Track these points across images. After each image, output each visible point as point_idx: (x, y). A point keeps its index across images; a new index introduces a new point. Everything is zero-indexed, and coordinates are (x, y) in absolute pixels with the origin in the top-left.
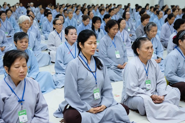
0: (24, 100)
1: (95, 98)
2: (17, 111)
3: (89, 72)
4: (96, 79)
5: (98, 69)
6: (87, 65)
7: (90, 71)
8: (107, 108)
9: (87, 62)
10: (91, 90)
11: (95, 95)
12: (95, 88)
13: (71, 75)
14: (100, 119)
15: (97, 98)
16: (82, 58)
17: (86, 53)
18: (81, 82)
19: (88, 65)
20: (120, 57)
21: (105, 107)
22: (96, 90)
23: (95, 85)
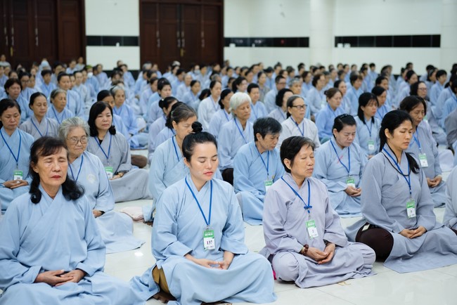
0: (311, 207)
1: (409, 215)
2: (303, 220)
3: (400, 176)
4: (410, 187)
5: (412, 173)
6: (396, 164)
7: (401, 173)
8: (426, 231)
9: (396, 160)
10: (402, 203)
11: (409, 210)
12: (409, 200)
13: (373, 179)
14: (419, 246)
15: (412, 216)
16: (389, 154)
17: (395, 146)
18: (387, 190)
19: (398, 164)
20: (427, 166)
21: (424, 230)
22: (410, 203)
23: (408, 195)
